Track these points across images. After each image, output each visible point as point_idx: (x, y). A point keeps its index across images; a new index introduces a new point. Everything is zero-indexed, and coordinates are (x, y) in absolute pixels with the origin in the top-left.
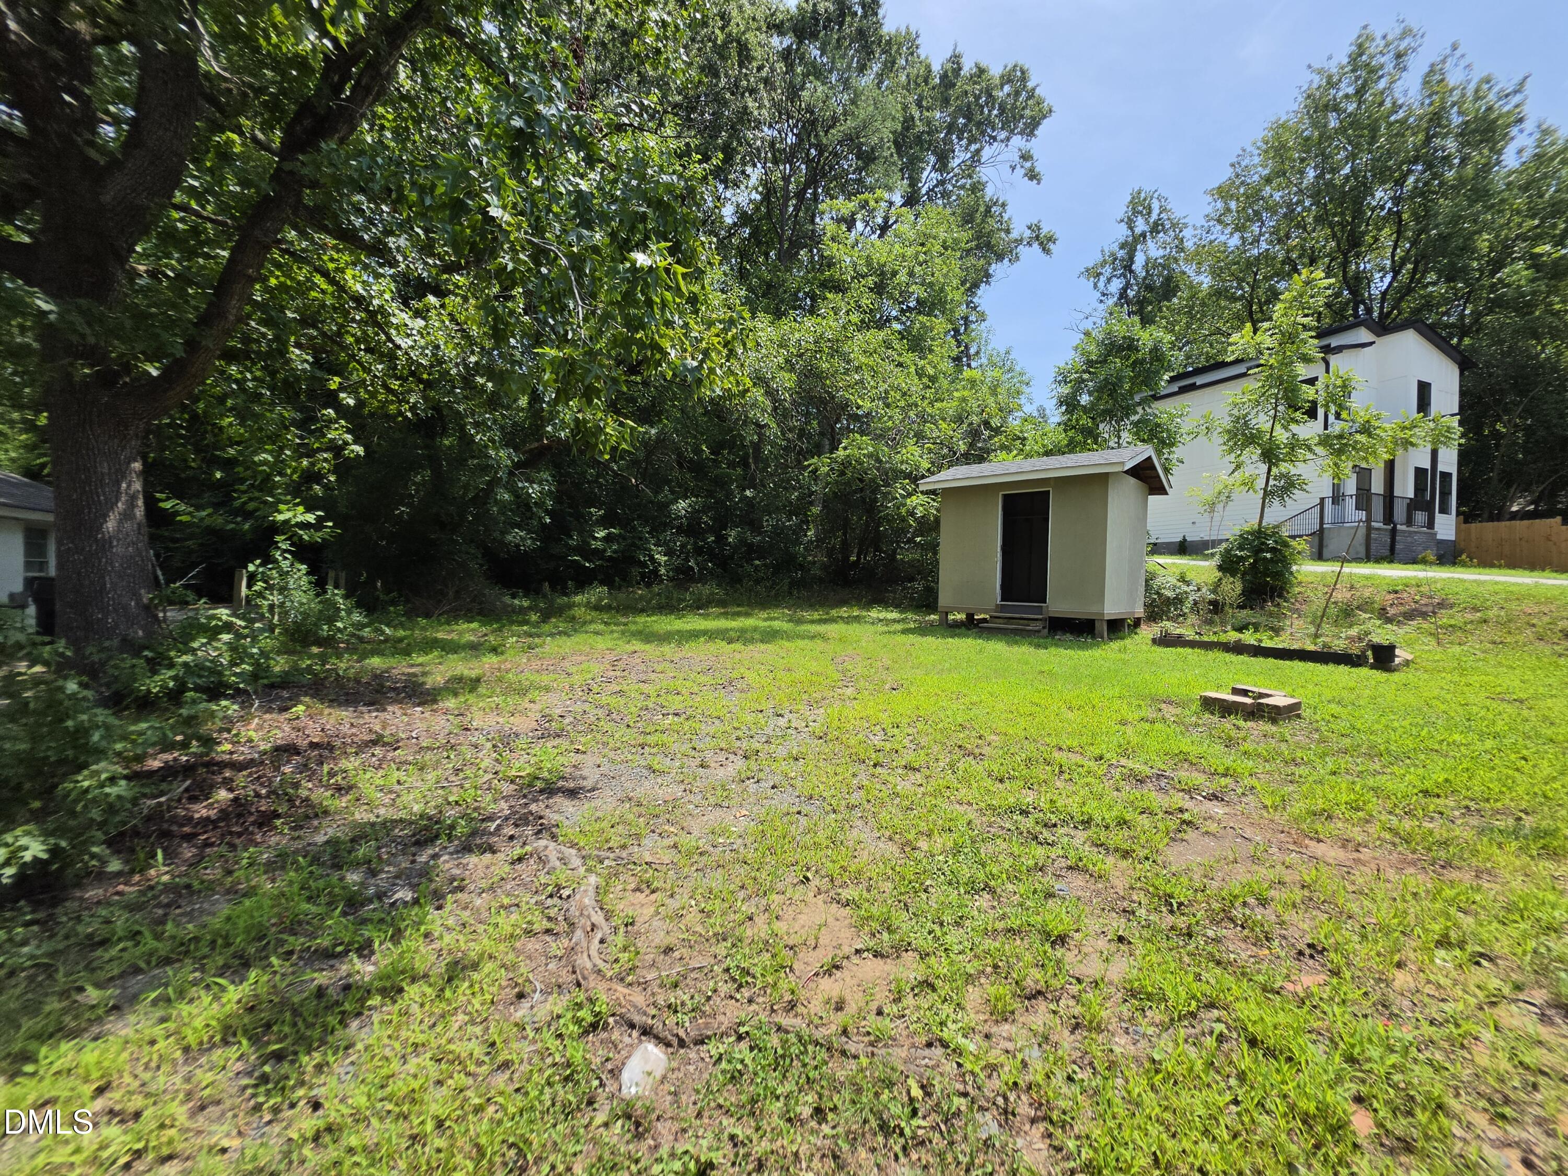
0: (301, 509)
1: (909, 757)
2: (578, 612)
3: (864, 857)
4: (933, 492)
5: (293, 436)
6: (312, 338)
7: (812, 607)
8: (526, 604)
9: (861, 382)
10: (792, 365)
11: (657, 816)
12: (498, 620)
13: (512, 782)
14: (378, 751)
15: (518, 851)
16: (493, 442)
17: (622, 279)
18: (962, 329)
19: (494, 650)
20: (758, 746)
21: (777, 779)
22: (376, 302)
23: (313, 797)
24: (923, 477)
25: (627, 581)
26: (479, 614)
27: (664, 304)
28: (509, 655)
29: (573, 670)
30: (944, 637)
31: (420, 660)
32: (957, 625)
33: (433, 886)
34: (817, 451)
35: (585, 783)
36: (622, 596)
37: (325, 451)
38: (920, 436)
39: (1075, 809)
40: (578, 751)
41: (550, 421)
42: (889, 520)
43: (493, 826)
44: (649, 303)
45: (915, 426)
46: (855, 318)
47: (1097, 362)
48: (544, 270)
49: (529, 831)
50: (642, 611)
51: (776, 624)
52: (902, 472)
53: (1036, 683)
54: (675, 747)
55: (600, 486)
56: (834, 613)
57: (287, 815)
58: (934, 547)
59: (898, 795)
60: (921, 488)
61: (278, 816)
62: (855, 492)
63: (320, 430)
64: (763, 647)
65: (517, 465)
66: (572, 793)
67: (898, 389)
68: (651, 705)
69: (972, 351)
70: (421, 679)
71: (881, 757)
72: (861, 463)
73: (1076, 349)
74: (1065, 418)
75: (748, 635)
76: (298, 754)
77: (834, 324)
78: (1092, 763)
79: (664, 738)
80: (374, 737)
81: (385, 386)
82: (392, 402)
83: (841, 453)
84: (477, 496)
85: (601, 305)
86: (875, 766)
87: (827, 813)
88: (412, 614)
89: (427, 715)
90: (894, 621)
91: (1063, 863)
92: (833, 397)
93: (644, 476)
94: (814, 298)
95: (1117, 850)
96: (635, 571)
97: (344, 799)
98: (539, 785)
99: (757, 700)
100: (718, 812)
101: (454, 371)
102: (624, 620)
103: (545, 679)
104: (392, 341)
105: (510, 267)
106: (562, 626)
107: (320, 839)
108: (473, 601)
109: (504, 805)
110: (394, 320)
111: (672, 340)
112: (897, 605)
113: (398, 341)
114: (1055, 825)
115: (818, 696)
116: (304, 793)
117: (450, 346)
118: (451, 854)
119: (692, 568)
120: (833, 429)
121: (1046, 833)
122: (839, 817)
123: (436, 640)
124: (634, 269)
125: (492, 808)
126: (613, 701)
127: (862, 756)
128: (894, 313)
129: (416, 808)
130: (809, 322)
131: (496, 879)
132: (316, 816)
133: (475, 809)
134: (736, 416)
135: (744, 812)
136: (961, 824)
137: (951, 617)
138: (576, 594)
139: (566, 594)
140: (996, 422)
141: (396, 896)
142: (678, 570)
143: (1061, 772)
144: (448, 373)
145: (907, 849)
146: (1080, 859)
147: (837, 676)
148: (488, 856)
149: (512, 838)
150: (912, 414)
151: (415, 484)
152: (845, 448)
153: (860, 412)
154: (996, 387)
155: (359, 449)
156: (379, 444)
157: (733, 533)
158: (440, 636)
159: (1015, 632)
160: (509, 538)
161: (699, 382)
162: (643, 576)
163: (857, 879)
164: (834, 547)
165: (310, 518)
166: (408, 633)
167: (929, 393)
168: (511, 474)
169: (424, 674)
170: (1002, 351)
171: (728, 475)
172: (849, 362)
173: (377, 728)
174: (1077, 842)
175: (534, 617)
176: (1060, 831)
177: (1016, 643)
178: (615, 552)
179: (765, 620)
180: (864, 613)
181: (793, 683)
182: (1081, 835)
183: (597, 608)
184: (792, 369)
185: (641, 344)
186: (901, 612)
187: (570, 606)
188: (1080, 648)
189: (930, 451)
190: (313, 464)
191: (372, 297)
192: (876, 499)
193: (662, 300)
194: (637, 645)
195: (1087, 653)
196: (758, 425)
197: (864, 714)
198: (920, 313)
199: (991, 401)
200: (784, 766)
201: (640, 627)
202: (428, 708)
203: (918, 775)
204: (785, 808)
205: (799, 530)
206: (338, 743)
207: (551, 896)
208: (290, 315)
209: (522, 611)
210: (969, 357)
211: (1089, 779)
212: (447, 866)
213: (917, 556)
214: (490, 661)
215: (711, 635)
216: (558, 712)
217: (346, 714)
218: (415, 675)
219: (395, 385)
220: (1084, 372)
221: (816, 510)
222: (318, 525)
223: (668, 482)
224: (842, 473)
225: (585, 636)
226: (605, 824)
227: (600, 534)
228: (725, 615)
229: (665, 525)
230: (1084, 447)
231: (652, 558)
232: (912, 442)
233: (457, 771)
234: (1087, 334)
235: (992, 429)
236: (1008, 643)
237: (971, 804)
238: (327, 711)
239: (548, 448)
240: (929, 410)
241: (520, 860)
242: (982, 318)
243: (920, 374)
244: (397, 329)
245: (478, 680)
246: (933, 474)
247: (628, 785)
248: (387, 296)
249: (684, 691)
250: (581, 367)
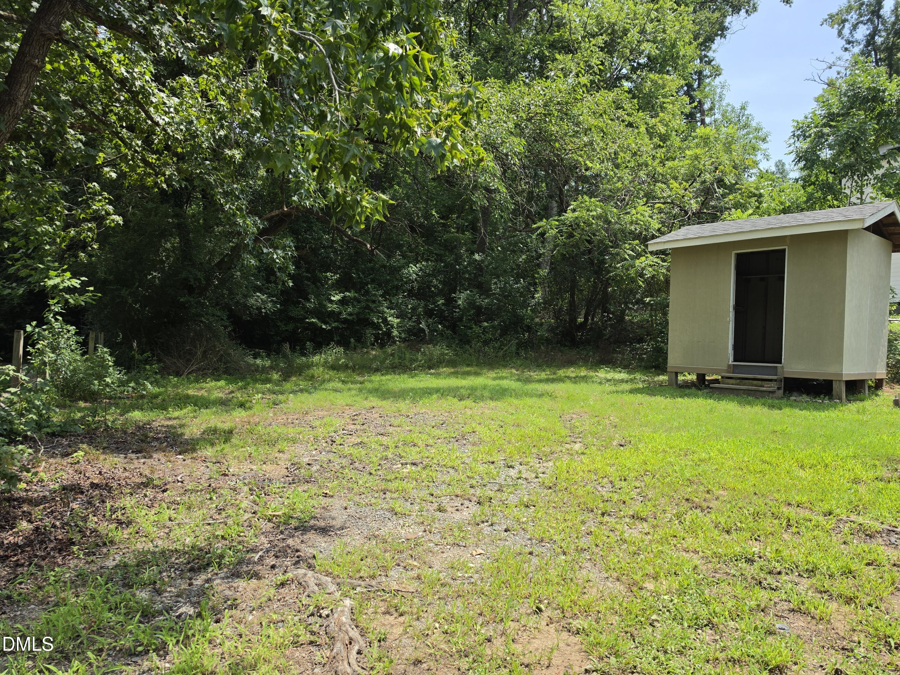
0: (68, 274)
1: (637, 507)
2: (318, 371)
3: (593, 594)
4: (663, 252)
5: (62, 207)
6: (81, 117)
7: (540, 367)
8: (268, 363)
9: (591, 143)
10: (522, 129)
11: (401, 552)
12: (243, 379)
13: (270, 520)
14: (149, 492)
15: (281, 578)
16: (240, 209)
17: (377, 68)
18: (696, 85)
19: (242, 405)
20: (491, 494)
21: (509, 523)
22: (138, 83)
23: (99, 529)
24: (653, 237)
25: (360, 340)
26: (225, 373)
27: (413, 89)
28: (257, 409)
29: (317, 423)
30: (673, 397)
31: (176, 414)
32: (687, 385)
33: (210, 604)
34: (545, 213)
35: (334, 523)
36: (357, 356)
37: (89, 221)
38: (650, 197)
39: (800, 558)
40: (326, 495)
41: (296, 191)
42: (618, 281)
43: (256, 557)
44: (400, 87)
45: (645, 187)
46: (584, 80)
47: (838, 115)
48: (301, 56)
49: (288, 562)
50: (377, 370)
51: (505, 383)
52: (631, 232)
53: (767, 442)
54: (414, 493)
55: (336, 251)
56: (561, 373)
57: (80, 544)
58: (664, 307)
59: (625, 541)
60: (651, 249)
61: (74, 544)
62: (583, 254)
63: (86, 201)
64: (492, 404)
65: (262, 232)
66: (324, 531)
67: (628, 148)
68: (390, 456)
69: (706, 106)
70: (180, 431)
71: (609, 507)
72: (590, 225)
73: (817, 100)
74: (806, 173)
75: (478, 393)
76: (82, 493)
77: (563, 87)
78: (821, 518)
79: (404, 484)
80: (144, 480)
81: (144, 160)
82: (150, 175)
83: (569, 215)
84: (222, 261)
85: (354, 89)
86: (603, 514)
87: (558, 555)
88: (165, 372)
89: (188, 462)
90: (622, 381)
91: (786, 606)
92: (562, 160)
93: (377, 241)
94: (543, 59)
95: (840, 596)
96: (369, 332)
97: (126, 532)
98: (294, 523)
99: (489, 453)
100: (456, 551)
101: (205, 145)
102: (360, 379)
103: (291, 431)
104: (151, 119)
105: (276, 57)
106: (303, 384)
107: (110, 563)
108: (220, 360)
109: (263, 539)
110: (154, 100)
111: (418, 119)
112: (626, 367)
113: (157, 119)
114: (779, 573)
115: (547, 450)
116: (91, 525)
117: (203, 121)
118: (223, 578)
119: (423, 330)
120: (561, 191)
121: (770, 580)
122: (569, 558)
123: (188, 397)
124: (387, 58)
125: (254, 541)
126: (355, 452)
127: (590, 505)
128: (624, 71)
129: (189, 541)
130: (539, 85)
131: (264, 599)
132: (105, 544)
133: (239, 543)
134: (466, 181)
135: (480, 551)
136: (687, 568)
137: (681, 378)
138: (314, 354)
139: (304, 355)
140: (729, 179)
141: (181, 611)
142: (409, 332)
143: (789, 526)
144: (200, 146)
145: (635, 589)
146: (803, 603)
147: (564, 432)
148: (254, 581)
149: (273, 567)
150: (642, 174)
151: (166, 250)
152: (574, 210)
153: (588, 173)
154: (730, 143)
155: (119, 219)
156: (133, 214)
157: (462, 296)
158: (191, 392)
159: (749, 393)
160: (252, 301)
161: (443, 157)
162: (377, 338)
163: (586, 612)
164: (561, 309)
165: (76, 283)
166: (162, 390)
167: (660, 153)
168: (256, 240)
169: (182, 426)
170: (738, 106)
171: (457, 240)
172: (578, 124)
173: (147, 472)
174: (801, 588)
175: (276, 376)
176: (784, 577)
177: (749, 403)
178: (350, 314)
179: (494, 379)
180: (591, 374)
181: (523, 437)
182: (805, 583)
183: (334, 367)
184: (521, 134)
185: (391, 124)
186: (629, 373)
187: (309, 366)
188: (816, 409)
189: (661, 211)
190: (79, 233)
191: (135, 79)
192: (604, 262)
193: (411, 84)
194: (374, 401)
195: (823, 414)
196: (488, 190)
197: (592, 468)
198: (651, 70)
199: (725, 158)
200: (516, 512)
201: (376, 385)
202: (188, 456)
203: (645, 525)
204: (518, 548)
205: (529, 293)
206: (114, 485)
207: (312, 615)
208: (63, 98)
209: (264, 370)
210: (702, 113)
211: (816, 533)
212: (220, 588)
213: (646, 316)
214: (239, 414)
215: (442, 392)
216: (306, 460)
217: (118, 460)
218: (171, 426)
219: (152, 158)
220: (825, 125)
221: (544, 272)
222: (81, 291)
223: (399, 247)
224: (571, 236)
225: (326, 393)
226: (356, 558)
227: (336, 298)
228: (455, 374)
229: (397, 288)
230: (823, 204)
231: (385, 320)
232: (641, 202)
233: (220, 511)
234: (831, 84)
235: (725, 186)
236: (740, 403)
237: (696, 552)
238: (102, 457)
239: (288, 215)
240: (660, 169)
241: (283, 584)
242: (717, 72)
243: (651, 132)
244: (156, 107)
245: (231, 432)
246: (663, 234)
247: (375, 525)
248: (147, 77)
249: (420, 443)
250: (340, 147)
